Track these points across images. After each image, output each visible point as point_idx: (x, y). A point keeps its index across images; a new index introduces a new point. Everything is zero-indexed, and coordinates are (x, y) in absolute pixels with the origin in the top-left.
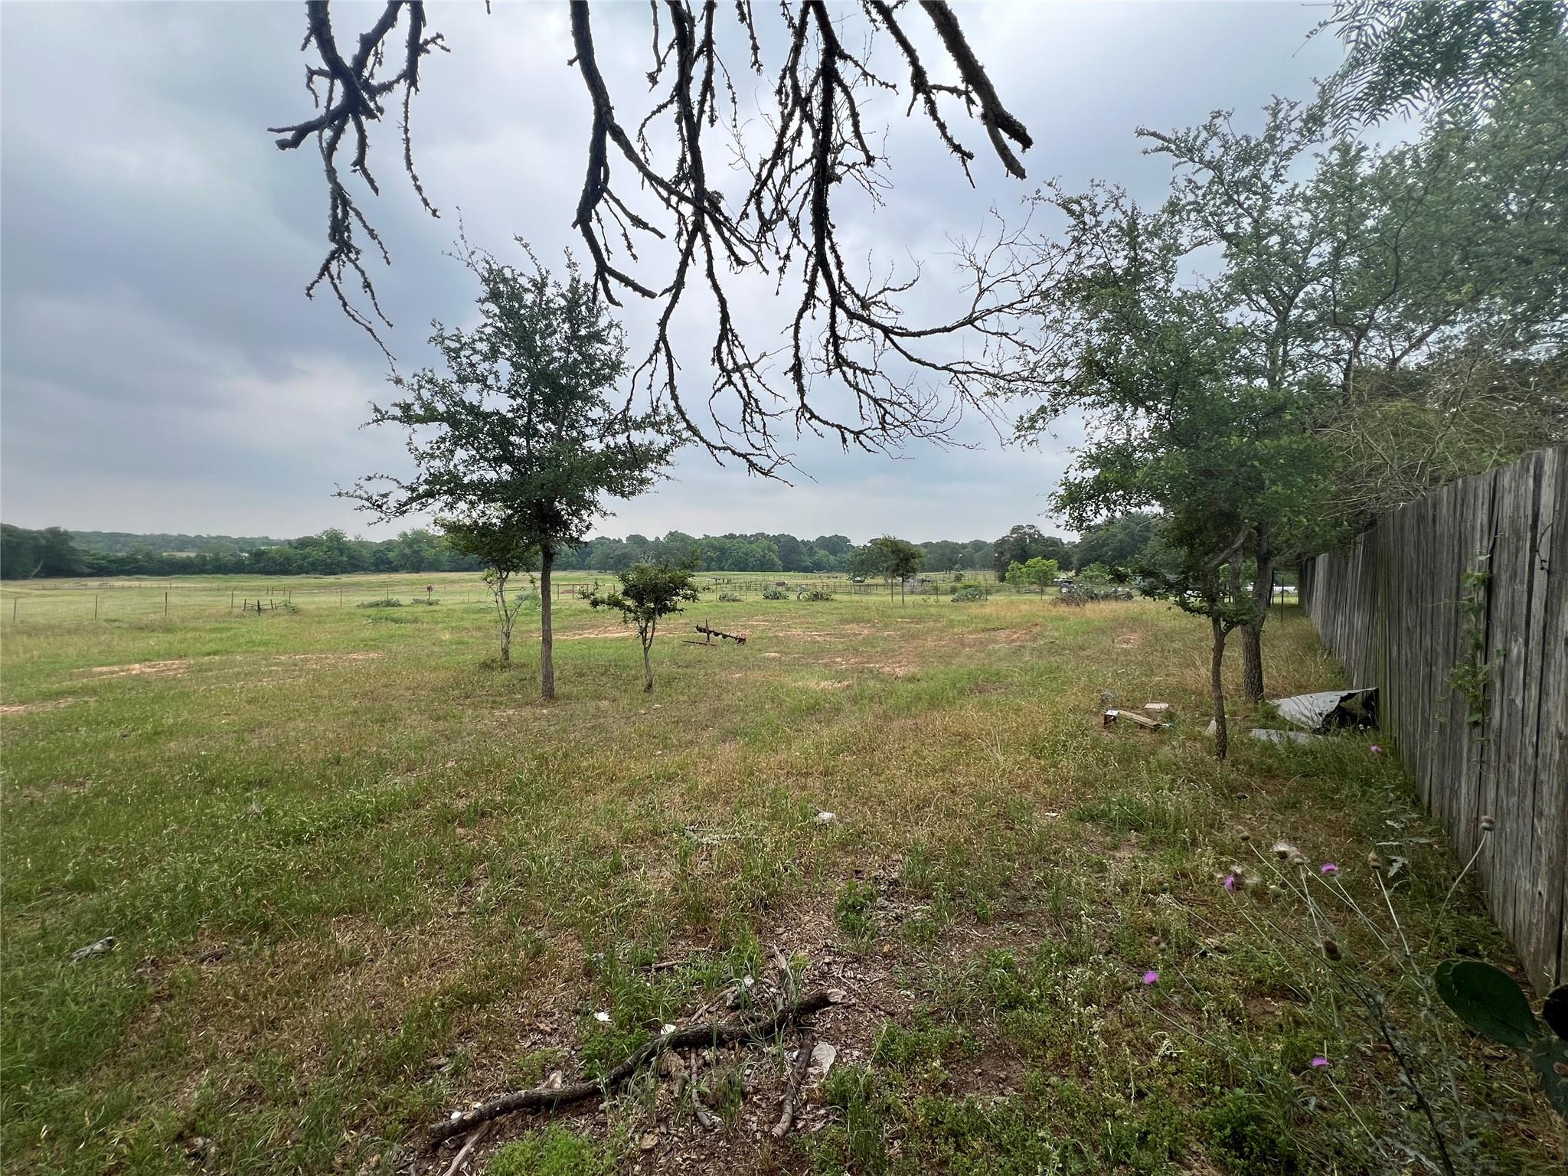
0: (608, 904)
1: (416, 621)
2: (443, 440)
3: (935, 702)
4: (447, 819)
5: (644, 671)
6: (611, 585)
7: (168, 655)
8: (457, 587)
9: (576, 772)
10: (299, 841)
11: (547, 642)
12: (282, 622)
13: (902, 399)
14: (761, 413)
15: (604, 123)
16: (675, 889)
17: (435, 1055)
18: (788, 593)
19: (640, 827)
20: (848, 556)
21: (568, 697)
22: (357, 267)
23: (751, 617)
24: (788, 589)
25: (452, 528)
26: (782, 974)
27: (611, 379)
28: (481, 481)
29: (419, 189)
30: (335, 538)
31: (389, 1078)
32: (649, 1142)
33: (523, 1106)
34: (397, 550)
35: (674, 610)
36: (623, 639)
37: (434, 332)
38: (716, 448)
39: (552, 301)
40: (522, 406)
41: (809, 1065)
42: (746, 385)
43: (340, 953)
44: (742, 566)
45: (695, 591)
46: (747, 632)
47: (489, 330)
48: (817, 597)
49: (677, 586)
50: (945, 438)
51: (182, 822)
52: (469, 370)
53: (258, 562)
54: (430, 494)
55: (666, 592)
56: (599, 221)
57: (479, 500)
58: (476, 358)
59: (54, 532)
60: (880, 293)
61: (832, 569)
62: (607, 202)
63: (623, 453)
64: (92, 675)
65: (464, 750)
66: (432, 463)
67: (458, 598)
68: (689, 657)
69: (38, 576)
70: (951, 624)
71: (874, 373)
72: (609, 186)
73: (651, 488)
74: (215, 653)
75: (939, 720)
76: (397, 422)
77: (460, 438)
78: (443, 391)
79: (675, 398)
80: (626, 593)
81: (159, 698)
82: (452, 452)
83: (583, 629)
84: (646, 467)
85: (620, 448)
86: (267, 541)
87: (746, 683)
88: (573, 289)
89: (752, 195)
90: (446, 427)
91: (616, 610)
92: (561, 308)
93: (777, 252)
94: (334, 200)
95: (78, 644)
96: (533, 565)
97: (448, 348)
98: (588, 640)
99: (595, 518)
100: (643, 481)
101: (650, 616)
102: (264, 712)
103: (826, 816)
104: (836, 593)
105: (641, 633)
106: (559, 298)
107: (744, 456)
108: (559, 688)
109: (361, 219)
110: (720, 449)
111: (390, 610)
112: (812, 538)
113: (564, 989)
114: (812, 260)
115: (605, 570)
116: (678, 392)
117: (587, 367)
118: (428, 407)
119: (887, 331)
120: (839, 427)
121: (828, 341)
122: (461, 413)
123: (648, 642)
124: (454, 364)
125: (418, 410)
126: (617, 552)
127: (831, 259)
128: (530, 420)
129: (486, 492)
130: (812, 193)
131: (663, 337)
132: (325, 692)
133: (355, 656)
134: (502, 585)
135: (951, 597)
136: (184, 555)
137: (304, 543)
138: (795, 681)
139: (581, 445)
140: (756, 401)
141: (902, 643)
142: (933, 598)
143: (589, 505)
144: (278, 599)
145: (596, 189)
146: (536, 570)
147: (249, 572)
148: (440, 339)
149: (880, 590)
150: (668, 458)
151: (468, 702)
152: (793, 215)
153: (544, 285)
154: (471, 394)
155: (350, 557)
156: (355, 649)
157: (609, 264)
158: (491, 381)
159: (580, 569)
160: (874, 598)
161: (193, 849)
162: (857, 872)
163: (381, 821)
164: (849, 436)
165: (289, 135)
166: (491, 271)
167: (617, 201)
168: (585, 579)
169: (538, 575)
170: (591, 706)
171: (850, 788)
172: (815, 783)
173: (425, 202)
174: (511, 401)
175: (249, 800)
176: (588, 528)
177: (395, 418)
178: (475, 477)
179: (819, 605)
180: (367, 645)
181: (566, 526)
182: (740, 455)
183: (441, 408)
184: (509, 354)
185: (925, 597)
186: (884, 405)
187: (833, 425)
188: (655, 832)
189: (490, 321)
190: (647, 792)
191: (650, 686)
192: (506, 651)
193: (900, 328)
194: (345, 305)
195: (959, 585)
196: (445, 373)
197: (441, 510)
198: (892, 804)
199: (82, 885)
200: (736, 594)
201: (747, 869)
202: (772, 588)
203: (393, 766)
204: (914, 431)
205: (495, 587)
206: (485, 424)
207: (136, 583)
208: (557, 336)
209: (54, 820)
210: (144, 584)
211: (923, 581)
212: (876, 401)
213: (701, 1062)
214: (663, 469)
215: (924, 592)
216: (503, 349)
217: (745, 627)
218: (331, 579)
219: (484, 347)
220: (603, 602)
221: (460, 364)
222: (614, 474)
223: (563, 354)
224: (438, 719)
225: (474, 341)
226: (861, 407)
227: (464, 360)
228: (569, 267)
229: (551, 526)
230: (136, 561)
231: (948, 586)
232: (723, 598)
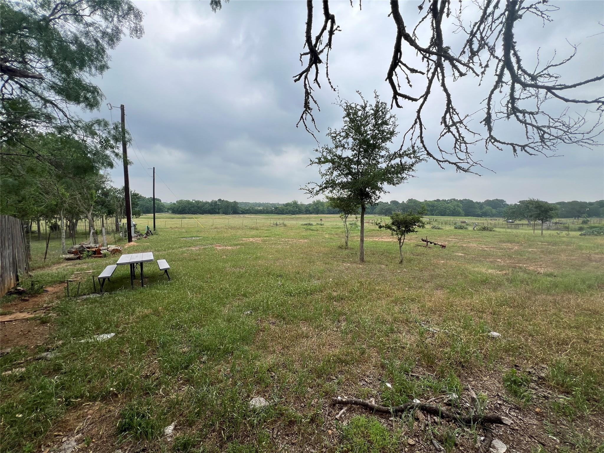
0: (389, 343)
1: (317, 230)
2: (330, 169)
3: (569, 289)
4: (330, 298)
5: (399, 255)
6: (387, 220)
7: (257, 236)
8: (329, 220)
9: (374, 290)
10: (291, 295)
11: (362, 240)
12: (282, 229)
13: (557, 124)
14: (465, 143)
15: (402, 33)
16: (417, 346)
17: (332, 375)
18: (468, 227)
19: (401, 317)
20: (505, 209)
21: (369, 262)
22: (310, 115)
23: (448, 236)
24: (467, 225)
25: (332, 199)
26: (473, 400)
27: (390, 139)
28: (341, 182)
29: (330, 83)
30: (295, 203)
31: (319, 377)
32: (411, 442)
33: (362, 405)
34: (312, 207)
35: (413, 231)
36: (389, 242)
37: (328, 131)
38: (440, 161)
39: (368, 112)
40: (356, 154)
41: (490, 447)
42: (458, 132)
43: (303, 333)
44: (443, 213)
45: (424, 224)
46: (446, 243)
47: (346, 127)
48: (484, 229)
49: (415, 221)
50: (591, 142)
51: (264, 283)
52: (339, 143)
53: (276, 210)
54: (326, 188)
55: (410, 224)
56: (396, 75)
57: (341, 189)
58: (341, 139)
59: (235, 202)
60: (545, 69)
61: (492, 216)
62: (400, 66)
63: (394, 168)
64: (243, 240)
65: (335, 276)
66: (326, 177)
67: (329, 224)
68: (418, 252)
69: (232, 214)
70: (580, 248)
71: (537, 113)
72: (402, 60)
73: (405, 181)
74: (267, 237)
75: (573, 300)
76: (316, 164)
77: (335, 167)
78: (330, 152)
79: (422, 142)
80: (393, 224)
81: (256, 248)
82: (332, 173)
83: (373, 237)
84: (403, 172)
85: (393, 165)
86: (279, 204)
87: (447, 265)
88: (377, 106)
89: (468, 41)
90: (331, 164)
91: (389, 230)
92: (372, 114)
93: (481, 65)
94: (306, 94)
95: (240, 232)
96: (357, 212)
97: (332, 136)
98: (376, 241)
99: (382, 194)
100: (402, 178)
101: (403, 233)
102: (279, 255)
103: (495, 334)
104: (495, 227)
105: (399, 240)
106: (371, 110)
107: (455, 164)
108: (366, 258)
109: (313, 98)
110: (442, 162)
111: (310, 227)
112: (482, 200)
113: (373, 369)
114: (501, 63)
115: (381, 214)
116: (424, 139)
117: (381, 135)
118: (325, 158)
119: (549, 89)
120: (512, 144)
121: (508, 102)
122: (336, 159)
123: (401, 244)
124: (334, 142)
125: (322, 160)
126: (386, 208)
127: (513, 60)
128: (359, 158)
129: (343, 186)
130: (504, 29)
131: (419, 117)
132: (294, 251)
133: (301, 240)
134: (346, 219)
135: (579, 233)
136: (259, 208)
137: (287, 205)
138: (474, 267)
139: (377, 166)
140: (463, 138)
141: (542, 256)
142: (564, 233)
143: (380, 189)
144: (281, 222)
145: (396, 61)
146: (358, 214)
147: (274, 214)
148: (329, 134)
149: (525, 227)
150: (413, 168)
151: (335, 259)
152: (491, 44)
153: (366, 106)
154: (339, 152)
155: (299, 209)
156: (301, 238)
157: (399, 91)
158: (346, 146)
159: (371, 214)
160: (521, 231)
161: (267, 291)
162: (516, 366)
163: (312, 294)
164: (518, 149)
165: (297, 77)
166: (347, 106)
167: (405, 65)
168: (373, 218)
169: (359, 216)
170: (378, 266)
171: (509, 323)
172: (488, 317)
173: (332, 87)
174: (353, 152)
175: (278, 281)
176: (379, 198)
177: (316, 163)
178: (340, 181)
179: (485, 233)
180: (304, 237)
181: (370, 198)
182: (452, 163)
183: (329, 158)
184: (352, 135)
185: (559, 232)
186: (543, 129)
187: (508, 144)
188: (407, 320)
189: (346, 124)
190: (403, 304)
191: (402, 261)
192: (346, 243)
193: (560, 85)
194: (306, 128)
195: (585, 226)
196: (331, 145)
197: (329, 193)
198: (539, 338)
199: (244, 295)
200: (440, 226)
201: (453, 348)
202: (459, 224)
203: (314, 277)
204: (565, 141)
205: (344, 220)
206: (343, 162)
207: (250, 216)
208: (370, 125)
209: (238, 277)
210: (252, 216)
211: (556, 223)
212: (538, 128)
213: (433, 420)
214: (411, 173)
215: (557, 229)
216: (350, 134)
217: (445, 241)
218: (294, 216)
219: (343, 134)
220: (383, 227)
221: (336, 142)
222: (390, 176)
223: (371, 132)
224: (326, 264)
225: (340, 133)
226: (527, 132)
227: (338, 140)
228: (375, 97)
229: (365, 198)
230: (250, 210)
231: (577, 226)
232: (433, 227)
